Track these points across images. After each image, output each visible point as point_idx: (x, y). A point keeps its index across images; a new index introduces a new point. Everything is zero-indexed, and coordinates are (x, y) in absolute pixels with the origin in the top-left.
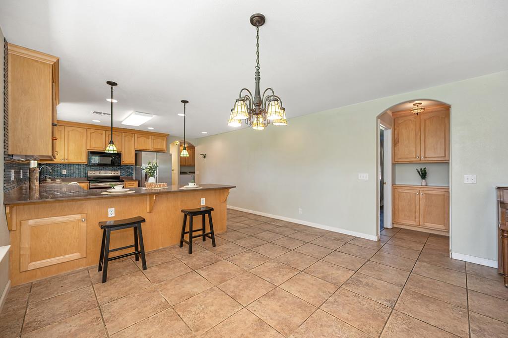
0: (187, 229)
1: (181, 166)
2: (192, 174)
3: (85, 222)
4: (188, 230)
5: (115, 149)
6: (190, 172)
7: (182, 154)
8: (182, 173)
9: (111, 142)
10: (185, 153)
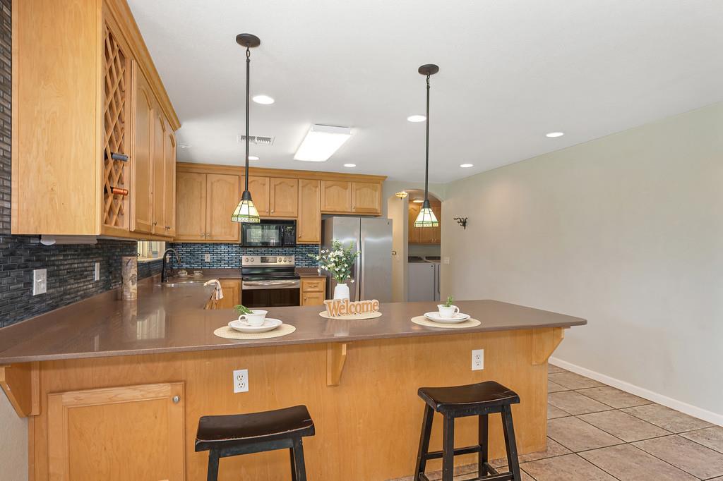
0: (436, 444)
1: (410, 243)
2: (432, 263)
3: (182, 403)
4: (440, 448)
5: (254, 212)
6: (427, 258)
7: (419, 219)
8: (413, 259)
9: (246, 196)
10: (426, 218)
